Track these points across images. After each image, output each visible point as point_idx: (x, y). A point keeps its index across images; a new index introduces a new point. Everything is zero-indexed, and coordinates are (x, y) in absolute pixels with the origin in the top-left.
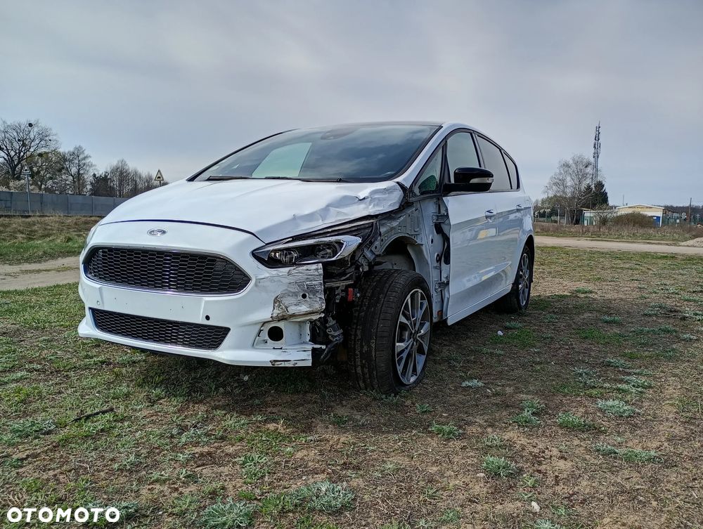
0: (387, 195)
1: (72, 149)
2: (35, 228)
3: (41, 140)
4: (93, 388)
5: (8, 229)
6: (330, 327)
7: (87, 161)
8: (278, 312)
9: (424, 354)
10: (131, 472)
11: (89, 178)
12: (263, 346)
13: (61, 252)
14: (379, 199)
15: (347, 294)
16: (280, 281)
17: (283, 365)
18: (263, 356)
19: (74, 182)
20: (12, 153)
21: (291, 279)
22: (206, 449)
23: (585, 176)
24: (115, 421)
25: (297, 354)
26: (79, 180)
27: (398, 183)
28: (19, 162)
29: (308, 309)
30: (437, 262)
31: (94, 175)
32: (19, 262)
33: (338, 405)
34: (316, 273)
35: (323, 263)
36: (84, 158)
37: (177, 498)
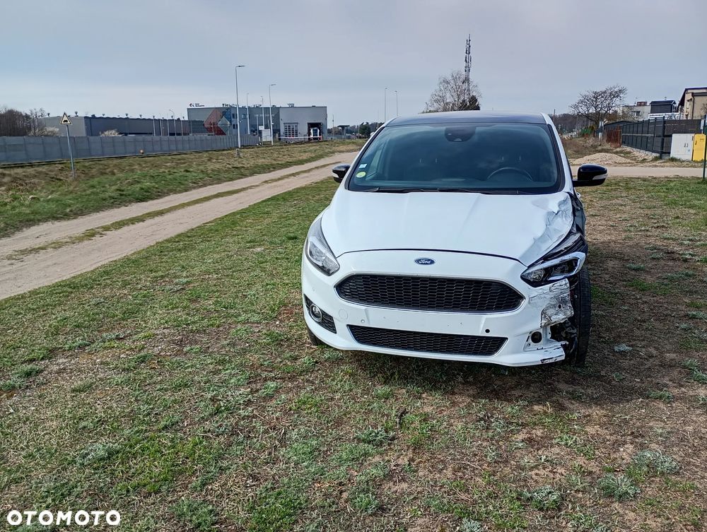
8: (545, 322)
12: (528, 348)
14: (564, 210)
16: (545, 297)
21: (552, 295)
25: (554, 352)
27: (568, 193)
34: (566, 287)
35: (568, 278)
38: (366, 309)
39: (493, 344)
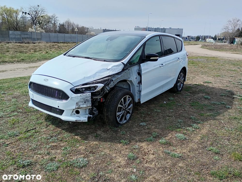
0: (117, 67)
1: (52, 15)
2: (37, 47)
3: (42, 11)
4: (33, 120)
5: (28, 48)
6: (94, 110)
7: (57, 19)
8: (77, 107)
9: (130, 114)
10: (33, 150)
11: (58, 25)
12: (74, 115)
13: (43, 59)
14: (114, 69)
15: (101, 100)
16: (78, 98)
17: (79, 121)
18: (73, 119)
19: (53, 26)
20: (33, 16)
21: (81, 97)
22: (55, 144)
23: (236, 25)
24: (35, 133)
25: (83, 118)
26: (54, 26)
27: (122, 62)
28: (35, 19)
29: (86, 106)
30: (138, 84)
31: (60, 24)
32: (29, 62)
33: (99, 130)
34: (89, 96)
35: (91, 93)
36: (56, 18)
37: (42, 160)
38: (33, 94)
39: (61, 112)
